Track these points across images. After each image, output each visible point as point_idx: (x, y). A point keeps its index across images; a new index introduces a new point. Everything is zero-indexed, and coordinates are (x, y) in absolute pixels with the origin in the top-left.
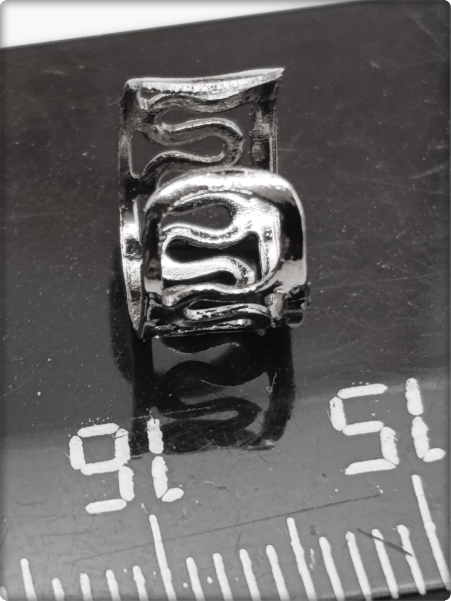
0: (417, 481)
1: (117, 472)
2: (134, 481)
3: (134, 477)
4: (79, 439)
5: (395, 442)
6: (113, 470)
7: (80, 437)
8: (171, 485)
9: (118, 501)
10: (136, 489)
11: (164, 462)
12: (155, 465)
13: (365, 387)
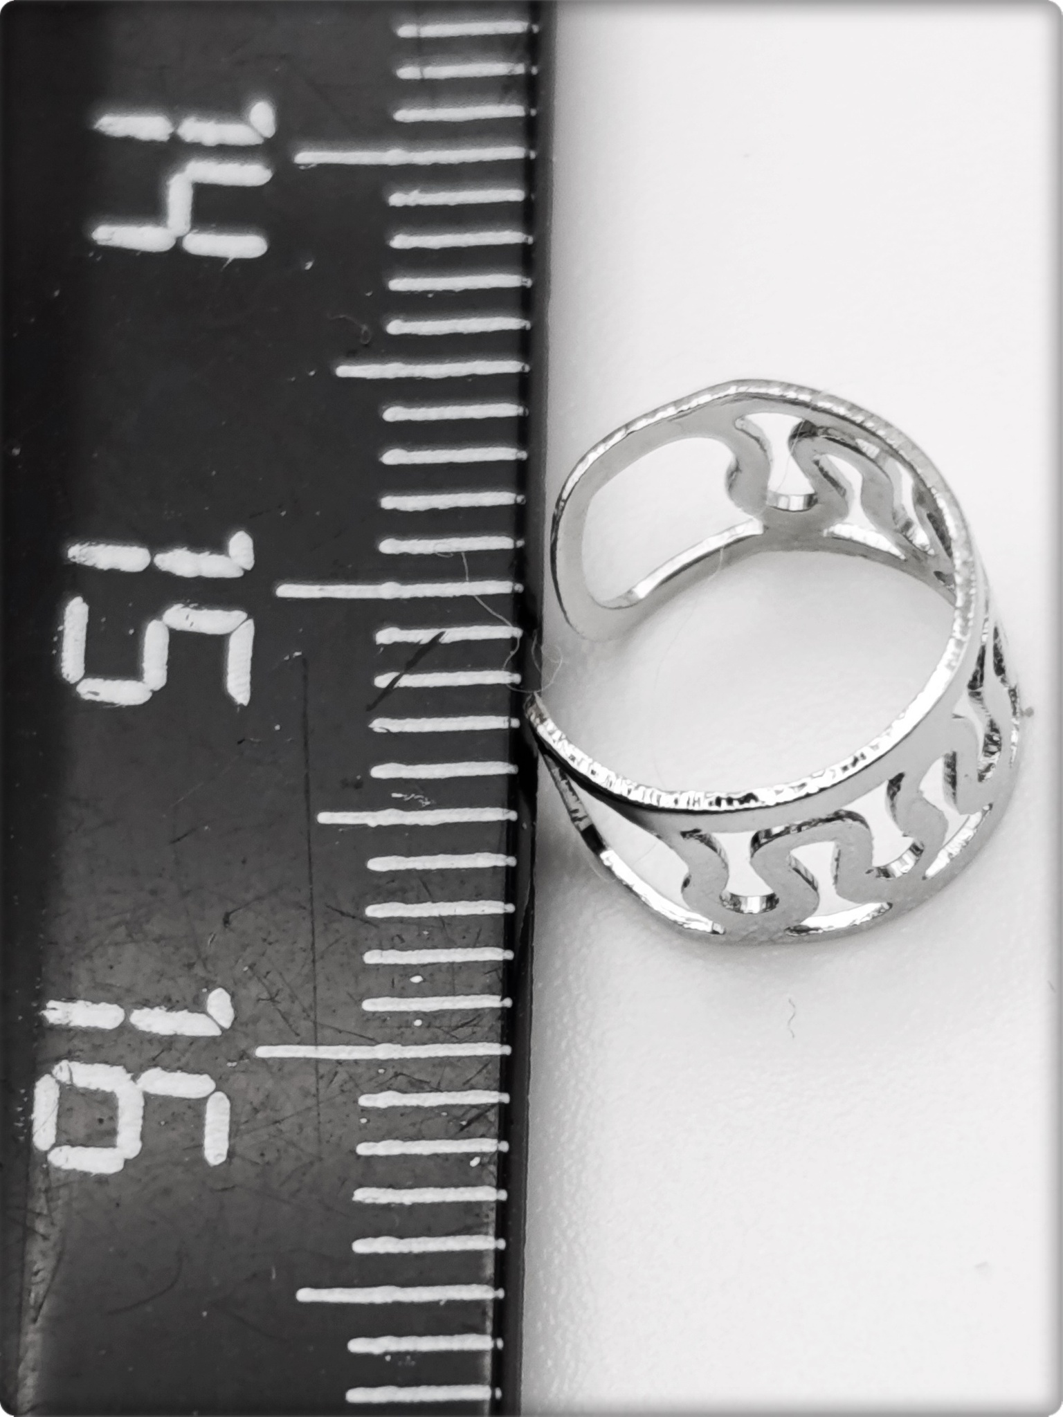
0: (289, 590)
1: (147, 1095)
2: (174, 1070)
3: (164, 1069)
4: (57, 1150)
5: (198, 608)
6: (141, 1103)
7: (54, 1146)
8: (198, 1006)
9: (210, 1105)
10: (192, 1070)
11: (146, 1010)
12: (149, 1026)
13: (66, 632)
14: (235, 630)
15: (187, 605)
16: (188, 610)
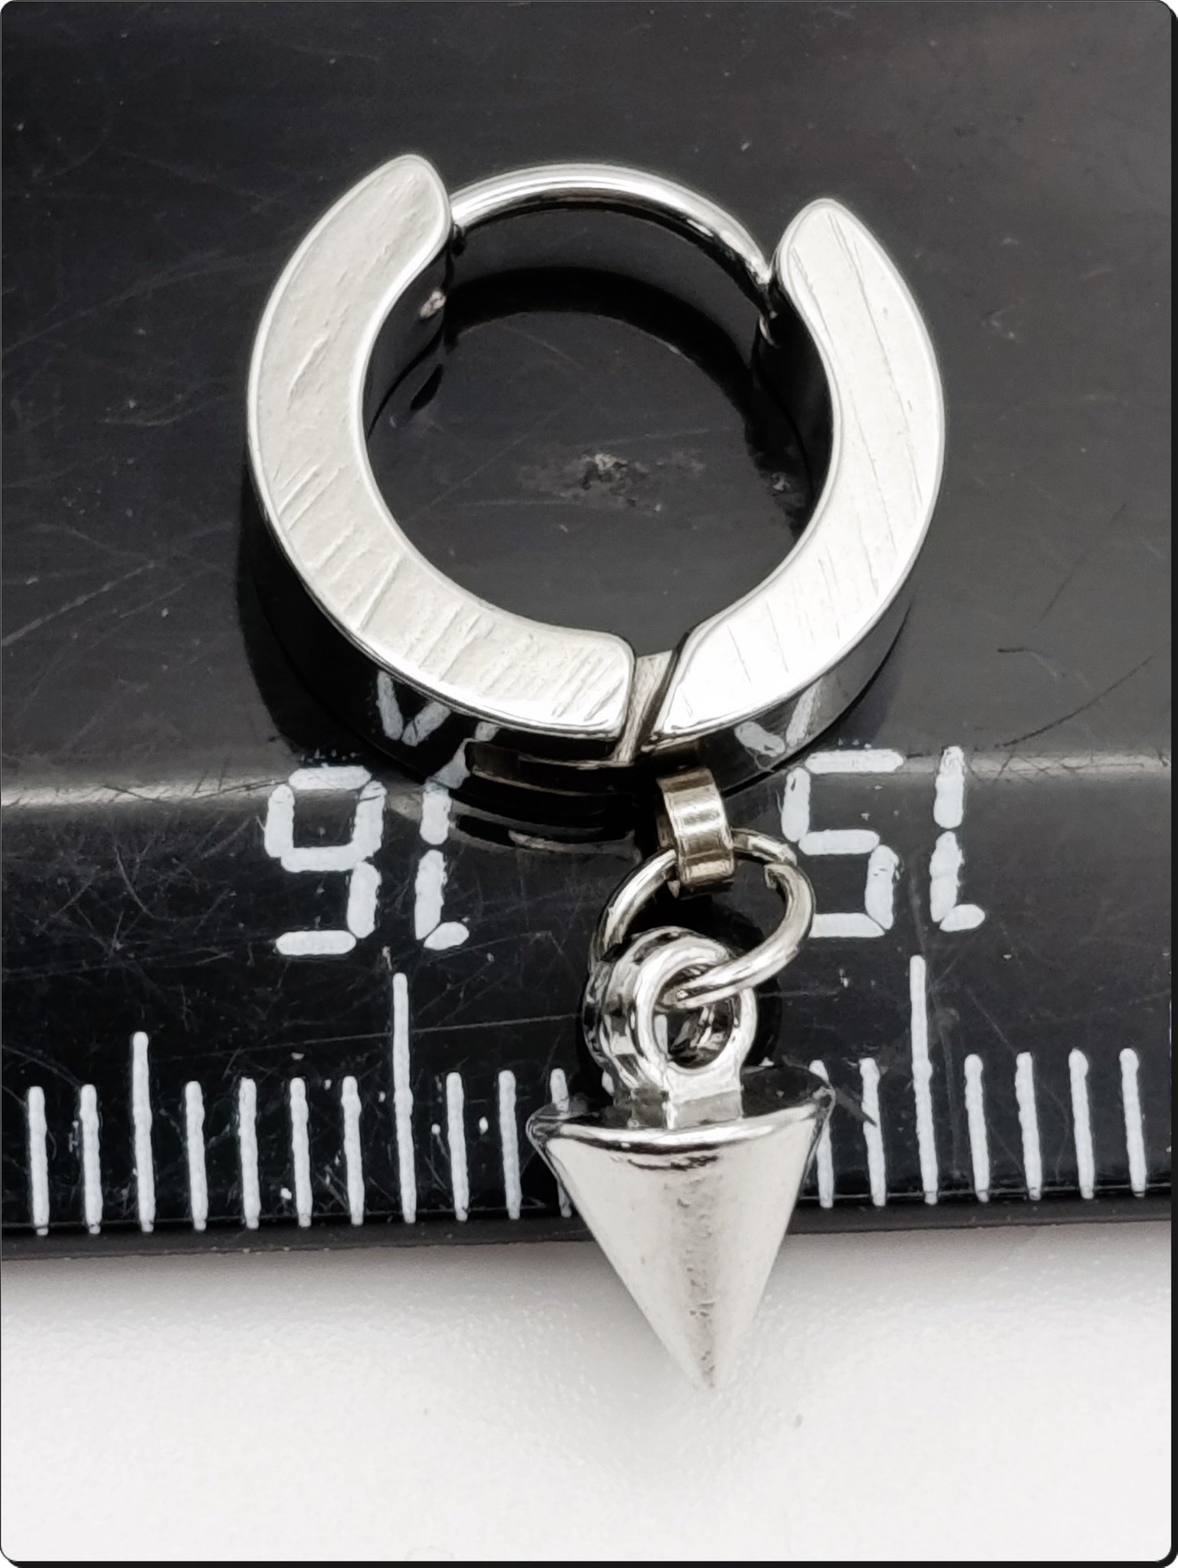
0: (918, 967)
1: (349, 873)
2: (379, 897)
3: (380, 888)
4: (290, 792)
5: (894, 879)
6: (342, 868)
7: (292, 788)
8: (448, 914)
9: (341, 934)
10: (380, 914)
11: (443, 865)
12: (425, 868)
13: (863, 753)
14: (872, 919)
15: (898, 868)
16: (891, 870)
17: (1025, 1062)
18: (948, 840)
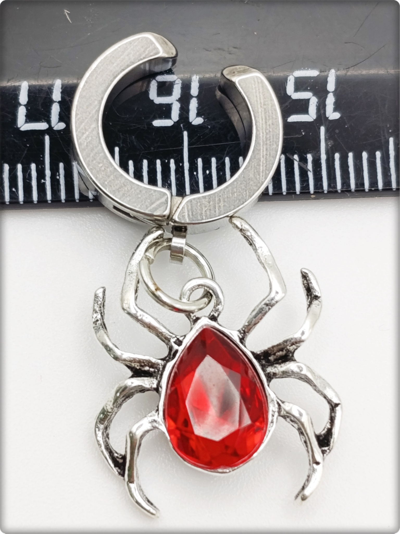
0: (323, 129)
1: (172, 104)
2: (180, 110)
3: (180, 108)
4: (156, 82)
5: (317, 106)
6: (170, 103)
7: (157, 81)
8: (198, 115)
9: (170, 121)
10: (180, 115)
11: (197, 102)
12: (192, 103)
13: (308, 71)
14: (310, 116)
16: (316, 103)
17: (351, 155)
18: (331, 95)
